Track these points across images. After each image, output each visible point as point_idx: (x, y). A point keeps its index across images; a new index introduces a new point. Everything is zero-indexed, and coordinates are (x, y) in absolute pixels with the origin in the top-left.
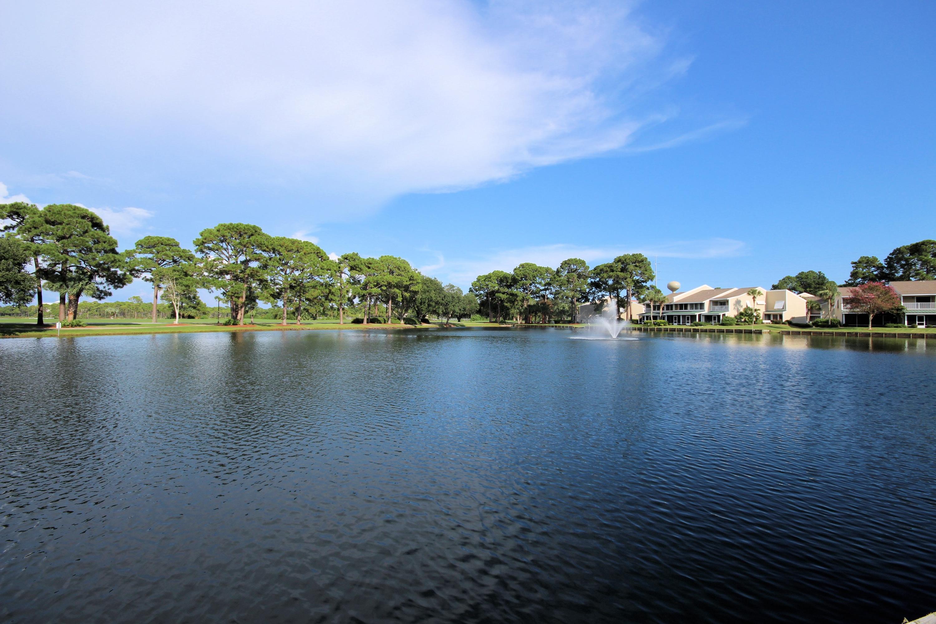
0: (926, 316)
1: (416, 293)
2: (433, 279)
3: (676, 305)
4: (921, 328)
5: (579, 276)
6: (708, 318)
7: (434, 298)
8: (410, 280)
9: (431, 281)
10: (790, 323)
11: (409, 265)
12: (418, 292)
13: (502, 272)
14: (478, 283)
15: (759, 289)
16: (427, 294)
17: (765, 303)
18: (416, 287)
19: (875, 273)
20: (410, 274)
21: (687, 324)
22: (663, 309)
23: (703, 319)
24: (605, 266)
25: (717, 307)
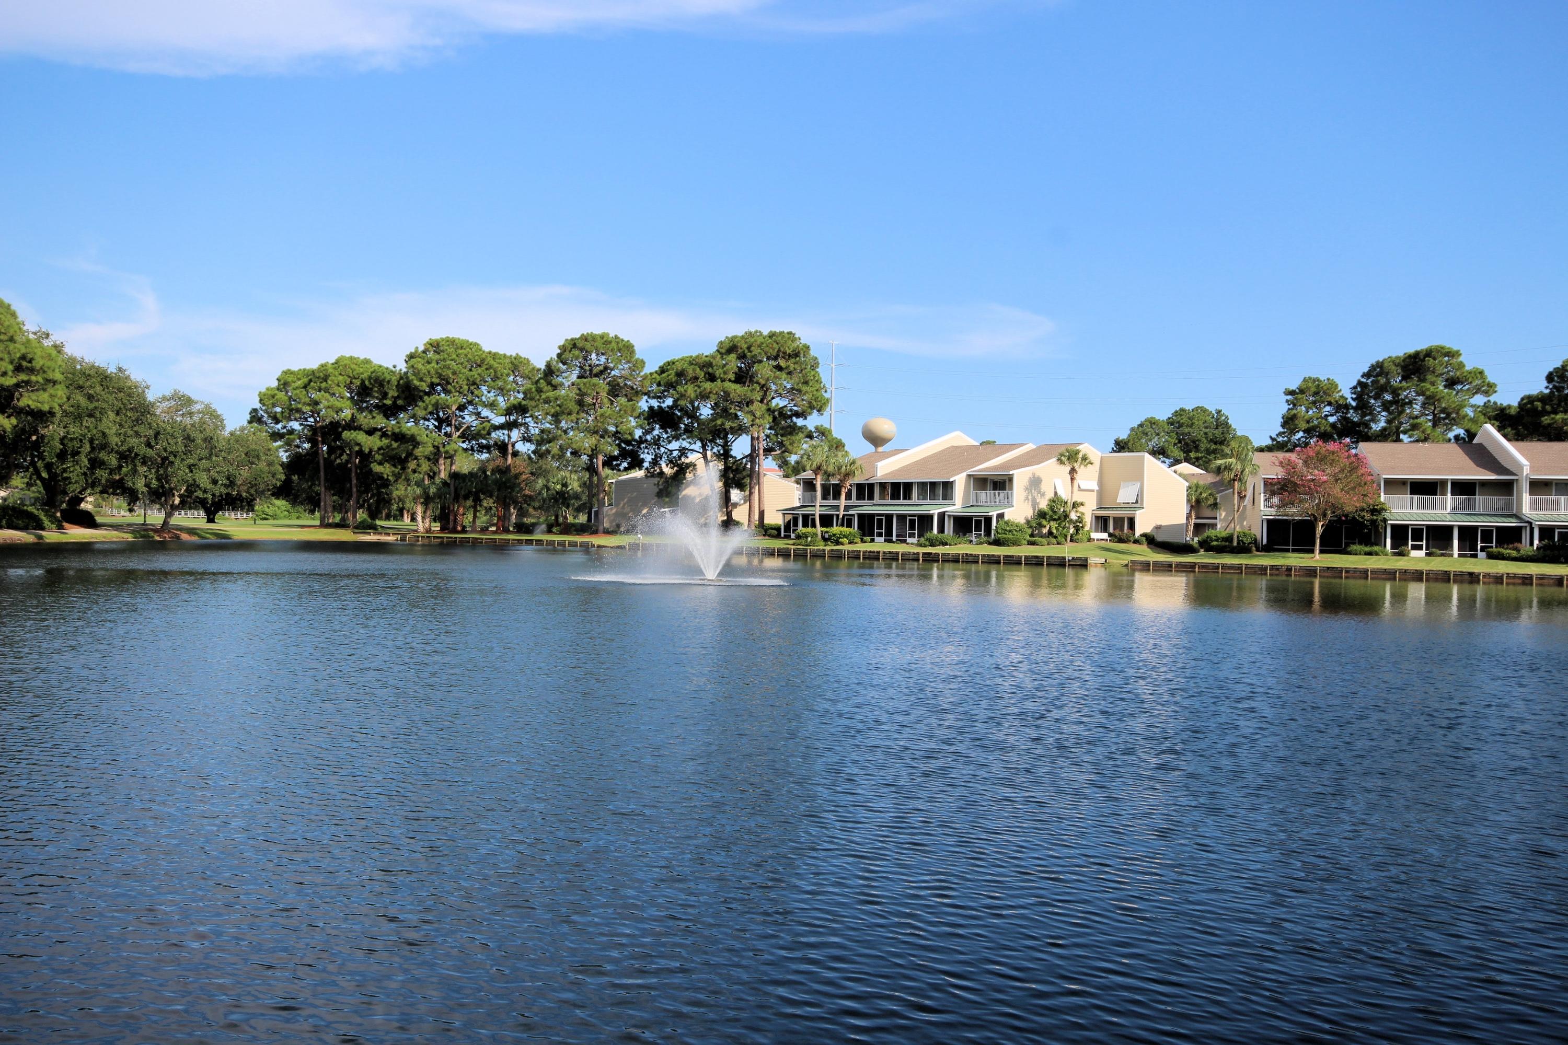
0: (1428, 527)
1: (42, 416)
2: (112, 370)
3: (883, 485)
4: (1417, 558)
5: (615, 390)
6: (963, 525)
7: (114, 440)
8: (18, 369)
9: (104, 378)
10: (1150, 540)
11: (14, 315)
12: (51, 413)
13: (367, 362)
14: (281, 395)
15: (1085, 448)
16: (88, 422)
17: (1096, 488)
18: (44, 396)
19: (1332, 419)
20: (18, 350)
21: (909, 540)
22: (849, 496)
23: (949, 526)
24: (691, 363)
25: (985, 495)
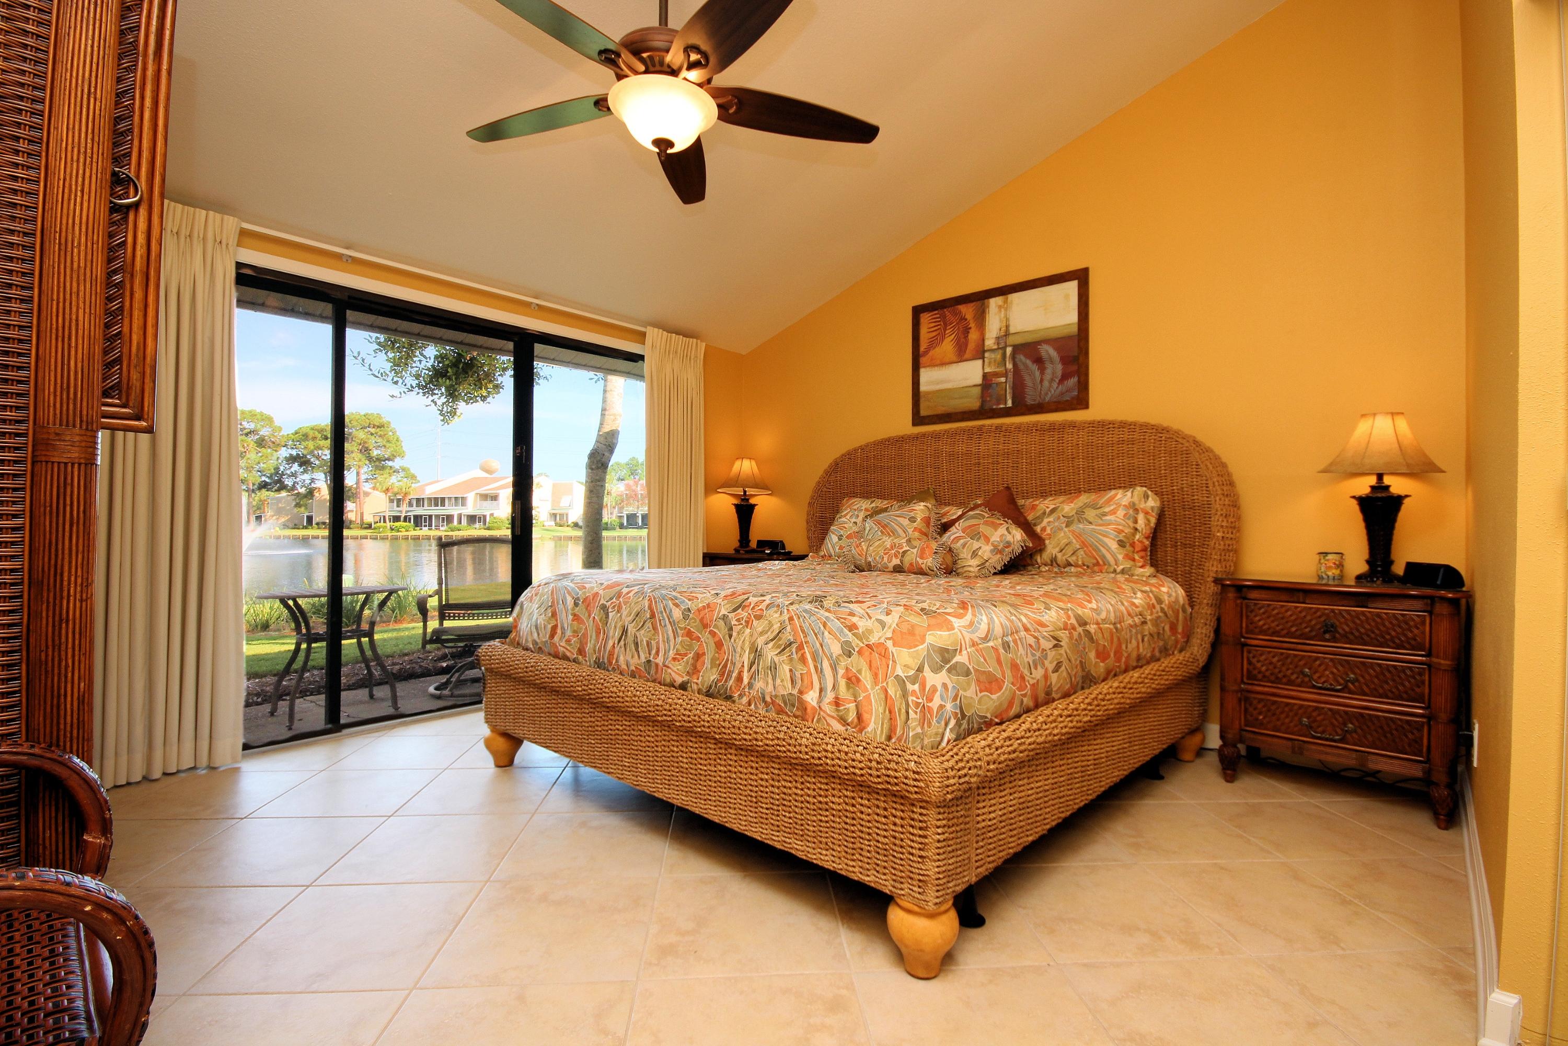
3: (430, 499)
5: (261, 443)
6: (472, 519)
10: (575, 525)
21: (441, 528)
22: (410, 505)
23: (464, 521)
25: (488, 503)
